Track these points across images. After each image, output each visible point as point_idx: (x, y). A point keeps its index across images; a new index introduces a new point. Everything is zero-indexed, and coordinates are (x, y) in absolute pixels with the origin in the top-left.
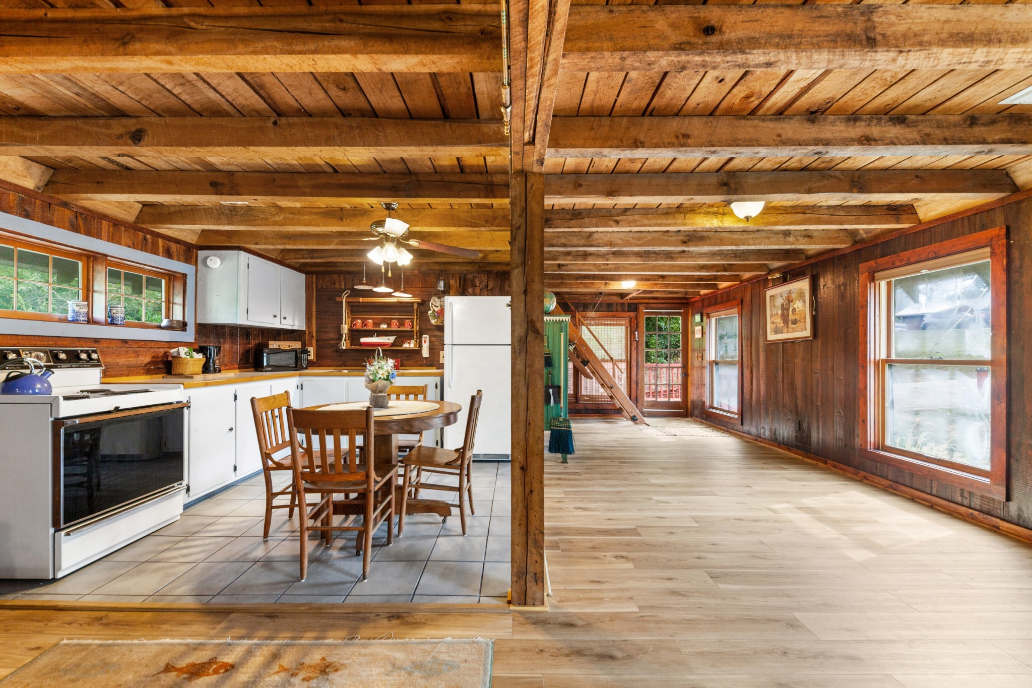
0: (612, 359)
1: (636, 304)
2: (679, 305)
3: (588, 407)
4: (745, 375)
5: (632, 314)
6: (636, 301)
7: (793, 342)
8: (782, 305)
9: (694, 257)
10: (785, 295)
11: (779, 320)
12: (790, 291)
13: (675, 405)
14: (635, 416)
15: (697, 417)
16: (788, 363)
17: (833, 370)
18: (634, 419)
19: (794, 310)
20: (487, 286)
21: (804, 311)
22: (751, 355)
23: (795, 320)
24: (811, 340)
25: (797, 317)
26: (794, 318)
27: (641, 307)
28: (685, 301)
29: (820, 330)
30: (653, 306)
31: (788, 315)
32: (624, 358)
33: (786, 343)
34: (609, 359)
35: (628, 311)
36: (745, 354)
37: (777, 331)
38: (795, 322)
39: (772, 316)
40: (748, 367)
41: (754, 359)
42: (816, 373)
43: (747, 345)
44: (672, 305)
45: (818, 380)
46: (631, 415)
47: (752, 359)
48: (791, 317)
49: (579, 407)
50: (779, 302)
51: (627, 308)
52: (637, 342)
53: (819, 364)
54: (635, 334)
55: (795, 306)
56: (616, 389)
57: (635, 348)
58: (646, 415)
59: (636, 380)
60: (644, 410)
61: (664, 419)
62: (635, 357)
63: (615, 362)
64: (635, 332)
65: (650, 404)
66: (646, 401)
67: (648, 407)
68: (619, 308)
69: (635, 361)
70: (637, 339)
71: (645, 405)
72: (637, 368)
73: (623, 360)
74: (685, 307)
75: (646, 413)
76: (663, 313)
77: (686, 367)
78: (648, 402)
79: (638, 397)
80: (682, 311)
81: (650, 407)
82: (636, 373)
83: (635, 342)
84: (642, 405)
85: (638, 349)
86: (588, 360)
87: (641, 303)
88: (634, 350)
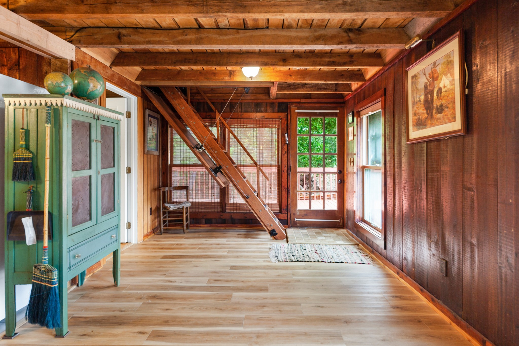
0: (256, 163)
1: (287, 104)
2: (334, 105)
3: (234, 216)
4: (388, 186)
5: (282, 115)
6: (286, 101)
7: (438, 140)
8: (426, 87)
9: (280, 5)
10: (428, 71)
11: (422, 110)
12: (434, 64)
13: (330, 214)
14: (273, 230)
15: (350, 229)
16: (432, 172)
17: (496, 186)
18: (273, 233)
19: (440, 90)
20: (18, 63)
21: (453, 90)
22: (394, 160)
23: (441, 106)
24: (463, 136)
25: (443, 102)
26: (439, 104)
27: (293, 107)
28: (341, 100)
29: (476, 118)
30: (305, 105)
31: (432, 100)
32: (274, 163)
33: (431, 141)
34: (251, 162)
35: (278, 112)
36: (388, 158)
37: (420, 124)
38: (441, 110)
39: (414, 103)
40: (390, 175)
41: (396, 165)
42: (470, 189)
43: (390, 148)
44: (326, 105)
45: (472, 201)
46: (270, 229)
47: (394, 165)
48: (436, 103)
49: (225, 216)
50: (422, 81)
51: (277, 108)
52: (288, 145)
53: (474, 176)
54: (285, 137)
55: (441, 85)
56: (252, 199)
57: (286, 152)
58: (298, 225)
59: (287, 187)
60: (296, 220)
61: (316, 231)
62: (285, 162)
63: (260, 168)
64: (286, 134)
65: (303, 213)
66: (299, 210)
67: (301, 217)
68: (268, 108)
69: (285, 166)
70: (287, 142)
71: (298, 214)
72: (288, 174)
73: (274, 165)
74: (342, 107)
75: (299, 223)
76: (317, 113)
77: (342, 172)
78: (301, 211)
79: (289, 205)
80: (338, 111)
81: (303, 217)
82: (286, 179)
83: (286, 145)
84: (294, 214)
85: (289, 153)
86: (220, 166)
87: (293, 103)
88: (285, 154)
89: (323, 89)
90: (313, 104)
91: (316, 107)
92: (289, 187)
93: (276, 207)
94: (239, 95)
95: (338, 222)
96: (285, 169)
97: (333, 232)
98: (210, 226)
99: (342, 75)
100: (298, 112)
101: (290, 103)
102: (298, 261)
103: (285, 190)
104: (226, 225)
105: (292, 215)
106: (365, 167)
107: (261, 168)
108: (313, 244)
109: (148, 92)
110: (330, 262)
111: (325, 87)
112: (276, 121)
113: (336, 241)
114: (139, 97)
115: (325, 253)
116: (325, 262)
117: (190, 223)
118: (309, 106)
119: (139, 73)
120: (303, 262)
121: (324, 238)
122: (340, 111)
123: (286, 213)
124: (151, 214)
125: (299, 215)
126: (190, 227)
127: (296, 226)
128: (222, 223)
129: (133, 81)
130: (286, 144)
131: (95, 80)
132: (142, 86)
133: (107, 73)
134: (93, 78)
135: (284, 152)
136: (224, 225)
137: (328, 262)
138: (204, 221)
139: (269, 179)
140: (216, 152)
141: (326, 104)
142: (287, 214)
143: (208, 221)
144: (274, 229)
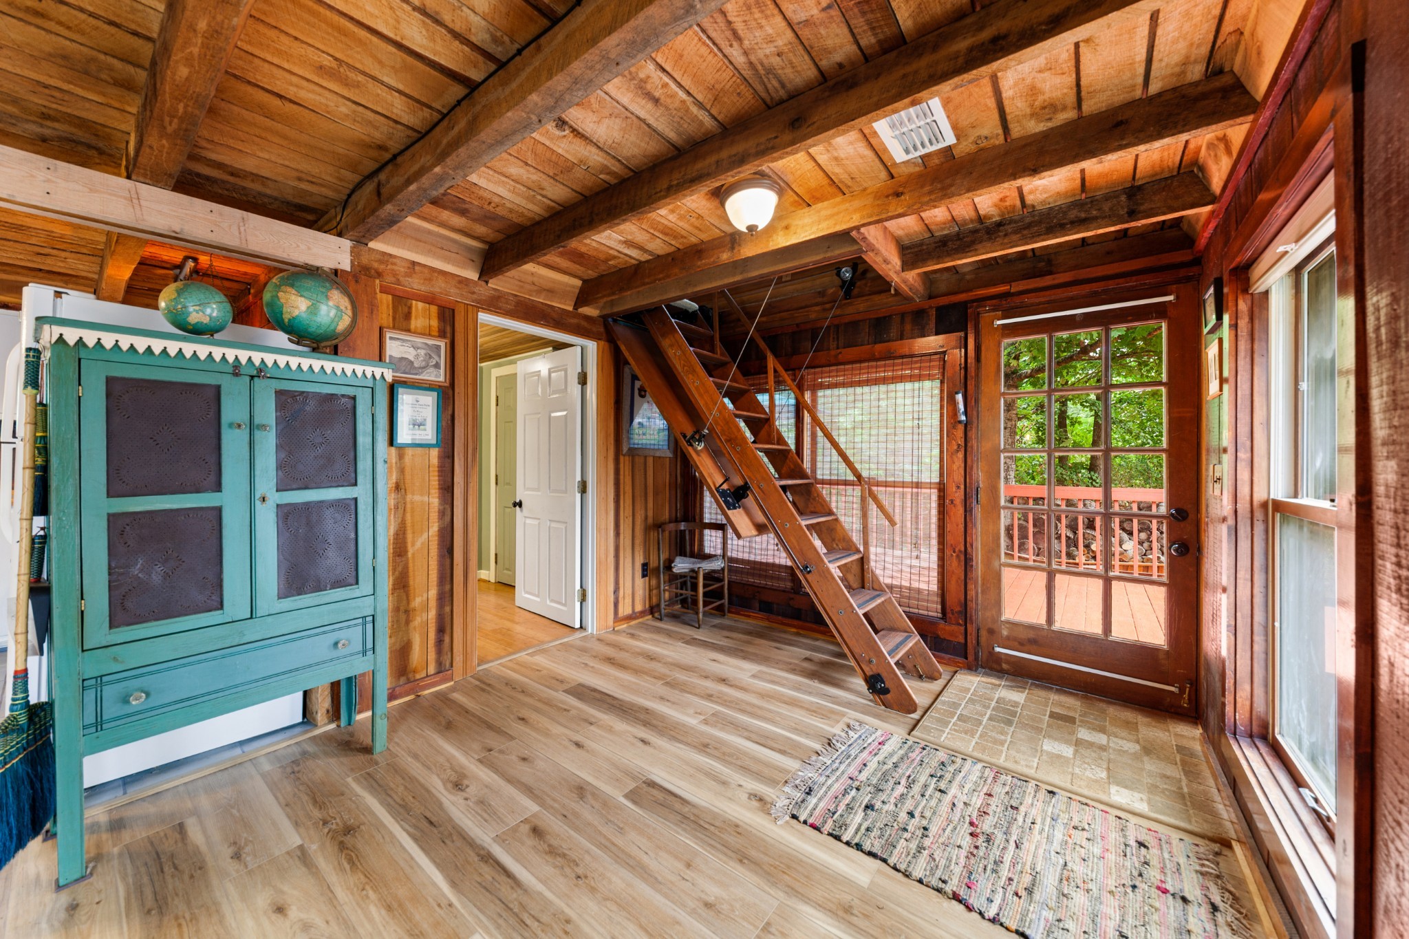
5: (949, 340)
13: (1133, 656)
14: (878, 678)
18: (877, 685)
27: (982, 313)
28: (1181, 257)
30: (1027, 299)
32: (931, 477)
35: (938, 333)
46: (869, 673)
51: (933, 324)
52: (964, 426)
54: (956, 403)
56: (820, 576)
57: (959, 445)
58: (1005, 666)
59: (963, 549)
60: (998, 649)
61: (1061, 705)
62: (958, 476)
63: (870, 490)
64: (957, 393)
65: (1023, 635)
66: (1008, 622)
67: (1016, 644)
68: (908, 327)
69: (958, 487)
70: (963, 418)
71: (1005, 633)
72: (968, 510)
73: (927, 483)
74: (1188, 279)
75: (1008, 662)
76: (1078, 319)
77: (1192, 516)
78: (1013, 625)
79: (969, 603)
80: (1171, 298)
81: (1021, 645)
82: (962, 527)
83: (961, 428)
84: (991, 632)
85: (969, 449)
86: (746, 483)
87: (982, 300)
88: (957, 451)
89: (1072, 223)
90: (1059, 291)
91: (1072, 298)
92: (969, 549)
93: (933, 602)
94: (828, 306)
95: (1172, 692)
96: (958, 496)
97: (1131, 727)
98: (768, 619)
99: (1119, 124)
100: (1003, 325)
101: (973, 301)
102: (858, 847)
103: (958, 556)
104: (801, 623)
105: (983, 633)
106: (1278, 506)
107: (874, 488)
108: (999, 771)
109: (621, 330)
110: (993, 921)
111: (1083, 215)
112: (930, 361)
113: (1114, 789)
114: (602, 343)
115: (1014, 838)
116: (969, 908)
117: (730, 602)
118: (1042, 300)
119: (577, 291)
120: (879, 862)
121: (1068, 751)
122: (1177, 298)
123: (961, 625)
124: (644, 576)
125: (1008, 638)
126: (729, 612)
127: (999, 668)
128: (793, 618)
129: (570, 308)
130: (960, 422)
131: (294, 291)
132: (604, 318)
133: (473, 293)
134: (289, 289)
135: (955, 447)
136: (796, 622)
137: (981, 914)
138: (757, 605)
139: (897, 519)
140: (738, 449)
141: (1111, 282)
142: (963, 628)
143: (767, 608)
144: (879, 675)
